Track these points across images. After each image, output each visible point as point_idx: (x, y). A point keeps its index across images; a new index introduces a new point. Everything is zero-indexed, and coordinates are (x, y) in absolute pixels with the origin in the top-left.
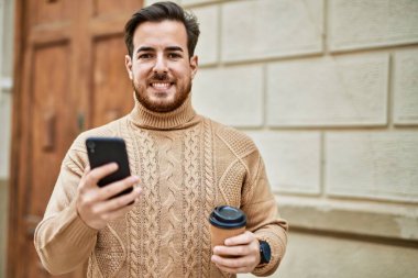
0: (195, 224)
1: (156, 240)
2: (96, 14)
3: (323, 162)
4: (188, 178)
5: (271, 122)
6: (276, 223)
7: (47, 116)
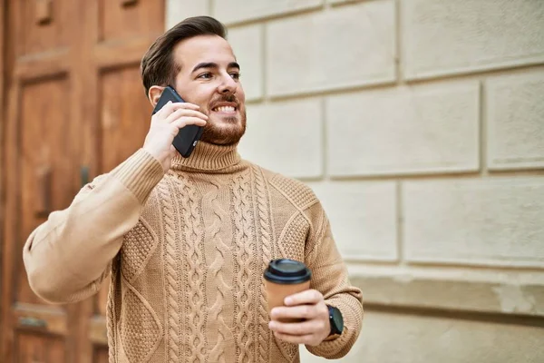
0: (249, 292)
1: (201, 313)
2: (101, 39)
3: (400, 220)
4: (239, 235)
5: (332, 172)
6: (348, 292)
7: (41, 172)
